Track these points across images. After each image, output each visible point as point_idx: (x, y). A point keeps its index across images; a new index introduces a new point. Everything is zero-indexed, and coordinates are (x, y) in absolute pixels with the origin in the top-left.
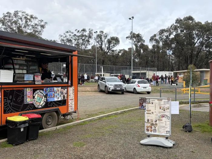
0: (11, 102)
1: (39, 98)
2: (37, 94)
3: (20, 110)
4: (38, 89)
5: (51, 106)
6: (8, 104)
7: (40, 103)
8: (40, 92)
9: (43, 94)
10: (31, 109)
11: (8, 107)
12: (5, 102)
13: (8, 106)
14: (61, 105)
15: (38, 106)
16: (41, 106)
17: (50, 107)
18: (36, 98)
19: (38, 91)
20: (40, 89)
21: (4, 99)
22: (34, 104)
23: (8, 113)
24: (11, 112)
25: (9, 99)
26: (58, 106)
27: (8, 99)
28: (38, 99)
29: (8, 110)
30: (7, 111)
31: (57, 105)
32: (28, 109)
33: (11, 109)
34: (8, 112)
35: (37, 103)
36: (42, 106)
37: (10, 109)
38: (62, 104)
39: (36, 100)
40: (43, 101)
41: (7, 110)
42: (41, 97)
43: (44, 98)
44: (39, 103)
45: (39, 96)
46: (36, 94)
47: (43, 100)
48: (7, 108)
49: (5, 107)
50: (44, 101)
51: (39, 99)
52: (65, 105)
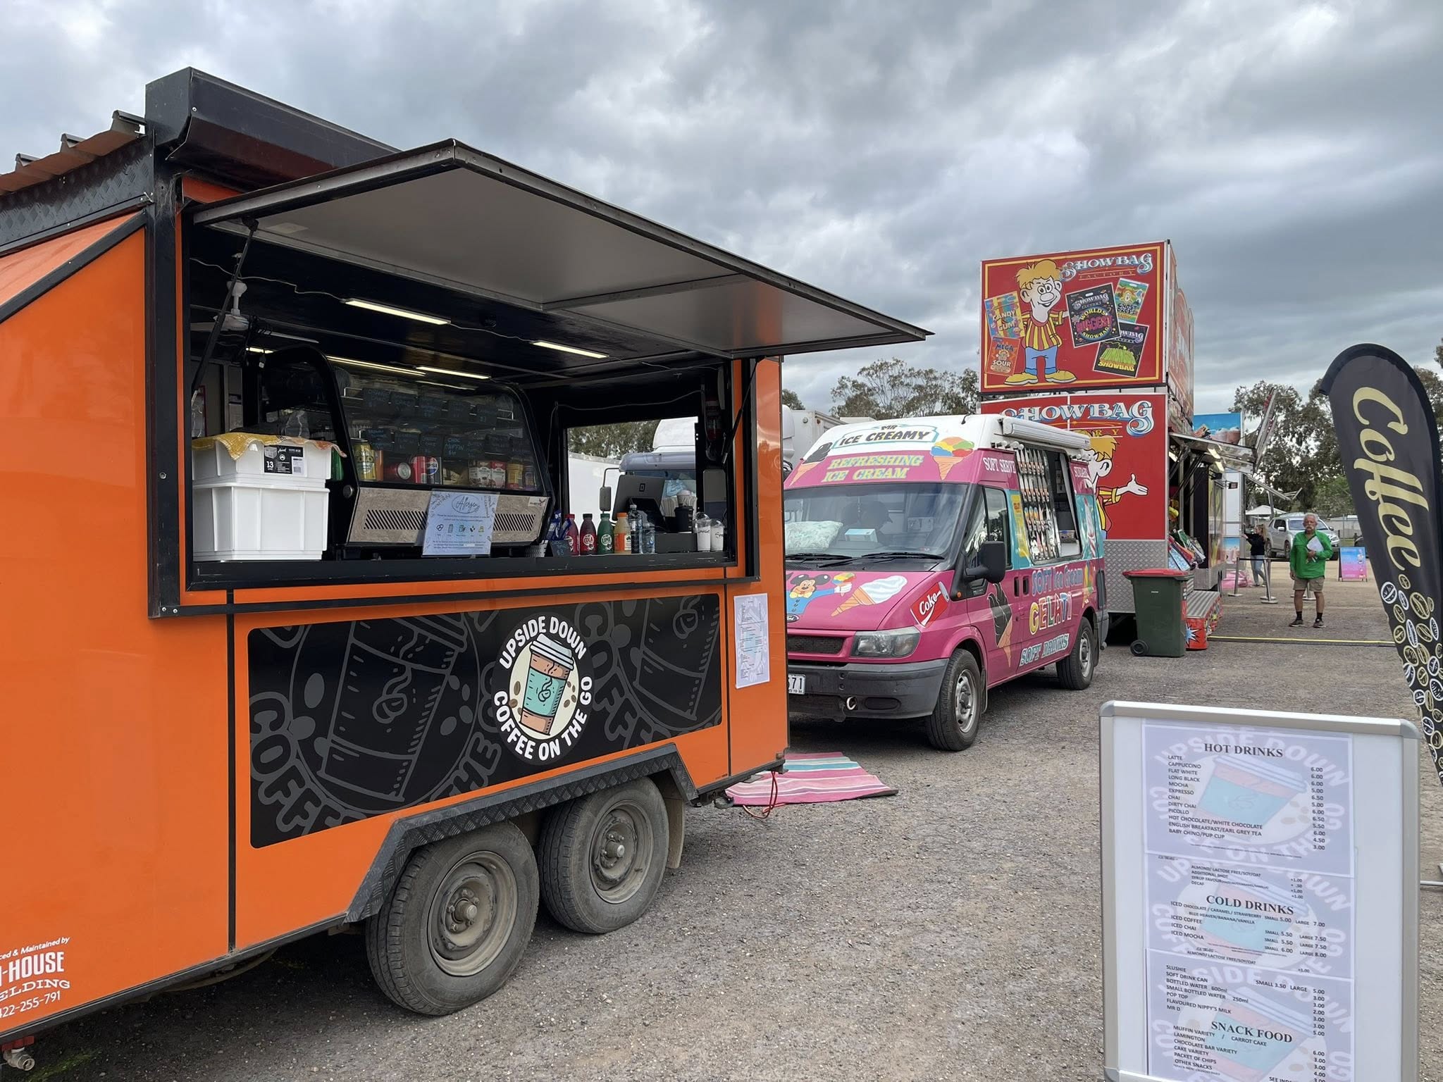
0: (321, 731)
1: (540, 680)
2: (526, 653)
3: (400, 798)
4: (533, 613)
5: (628, 734)
6: (295, 748)
7: (551, 717)
8: (548, 635)
9: (568, 646)
10: (484, 772)
11: (292, 784)
12: (266, 733)
13: (294, 773)
14: (689, 726)
15: (539, 742)
16: (555, 748)
17: (617, 746)
18: (518, 686)
19: (535, 626)
20: (549, 612)
21: (254, 709)
22: (507, 734)
23: (297, 832)
24: (319, 826)
25: (300, 710)
26: (674, 734)
27: (288, 706)
28: (532, 694)
29: (298, 809)
30: (287, 820)
31: (662, 728)
32: (465, 777)
33: (319, 791)
34: (298, 820)
35: (530, 720)
36: (563, 742)
37: (309, 796)
38: (694, 717)
39: (520, 698)
40: (573, 705)
41: (288, 803)
42: (559, 672)
43: (574, 676)
44: (541, 724)
45: (542, 665)
46: (519, 650)
47: (568, 693)
48: (287, 793)
49: (268, 779)
50: (579, 705)
51: (543, 694)
52: (713, 723)
